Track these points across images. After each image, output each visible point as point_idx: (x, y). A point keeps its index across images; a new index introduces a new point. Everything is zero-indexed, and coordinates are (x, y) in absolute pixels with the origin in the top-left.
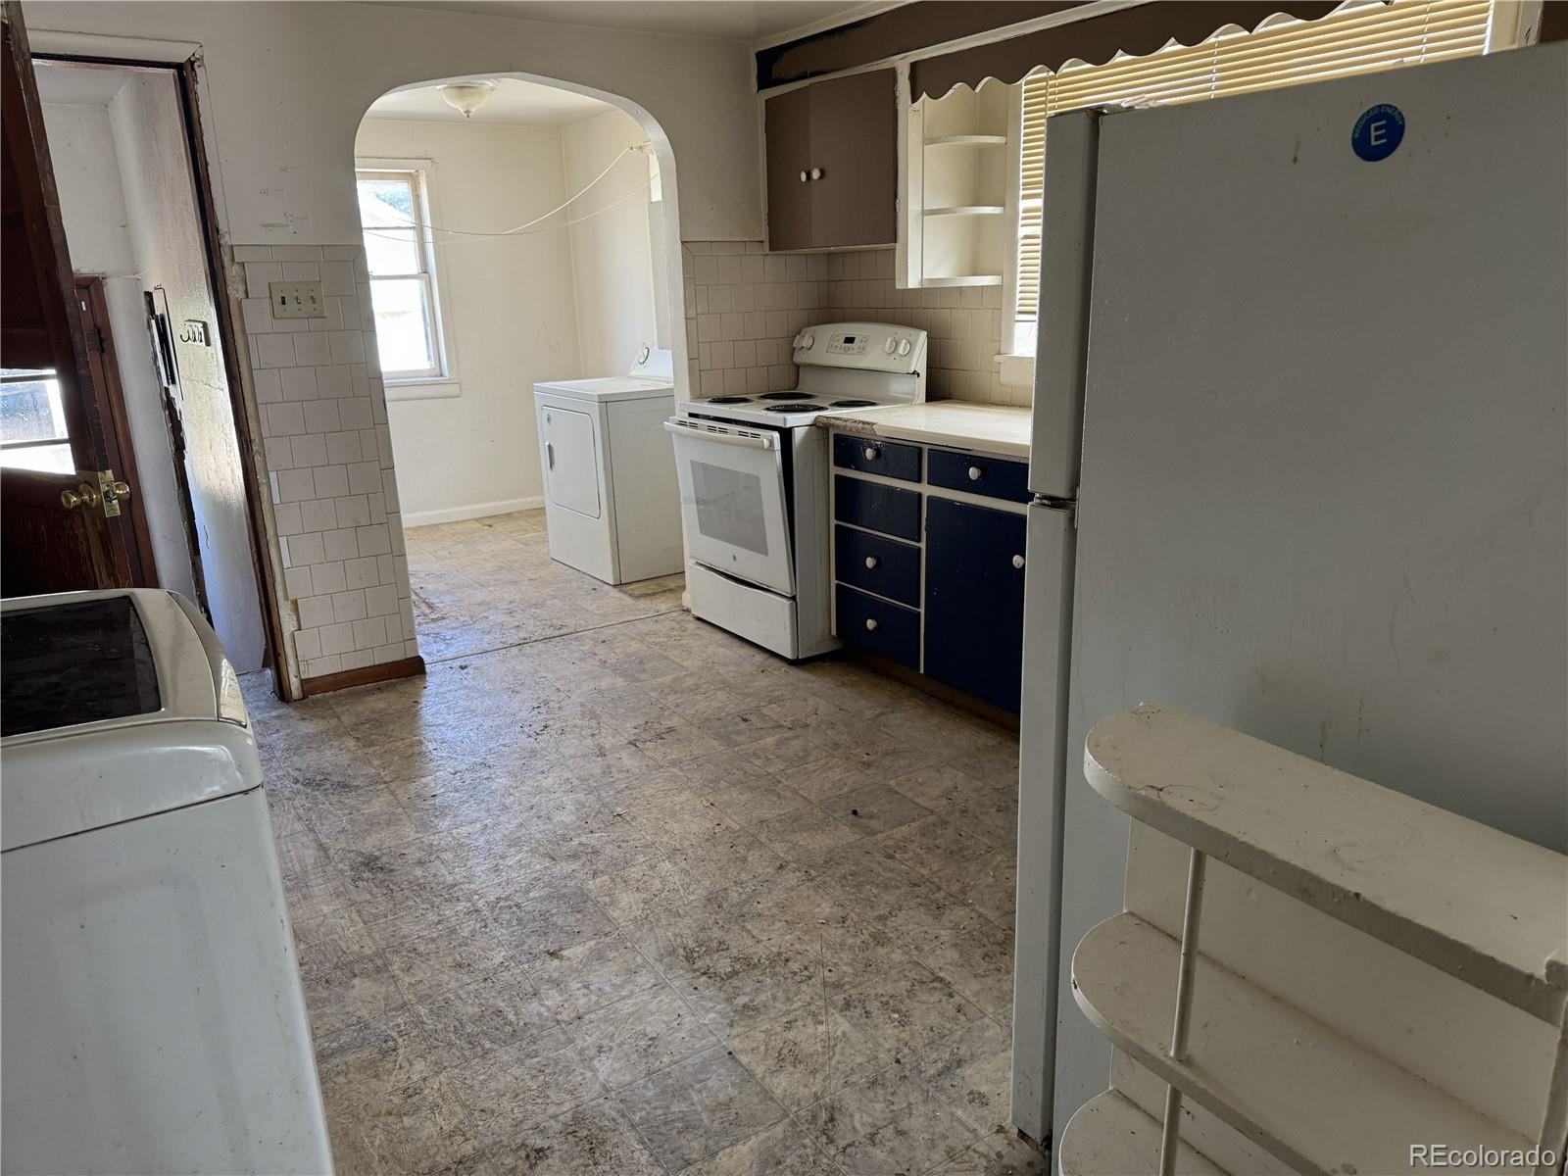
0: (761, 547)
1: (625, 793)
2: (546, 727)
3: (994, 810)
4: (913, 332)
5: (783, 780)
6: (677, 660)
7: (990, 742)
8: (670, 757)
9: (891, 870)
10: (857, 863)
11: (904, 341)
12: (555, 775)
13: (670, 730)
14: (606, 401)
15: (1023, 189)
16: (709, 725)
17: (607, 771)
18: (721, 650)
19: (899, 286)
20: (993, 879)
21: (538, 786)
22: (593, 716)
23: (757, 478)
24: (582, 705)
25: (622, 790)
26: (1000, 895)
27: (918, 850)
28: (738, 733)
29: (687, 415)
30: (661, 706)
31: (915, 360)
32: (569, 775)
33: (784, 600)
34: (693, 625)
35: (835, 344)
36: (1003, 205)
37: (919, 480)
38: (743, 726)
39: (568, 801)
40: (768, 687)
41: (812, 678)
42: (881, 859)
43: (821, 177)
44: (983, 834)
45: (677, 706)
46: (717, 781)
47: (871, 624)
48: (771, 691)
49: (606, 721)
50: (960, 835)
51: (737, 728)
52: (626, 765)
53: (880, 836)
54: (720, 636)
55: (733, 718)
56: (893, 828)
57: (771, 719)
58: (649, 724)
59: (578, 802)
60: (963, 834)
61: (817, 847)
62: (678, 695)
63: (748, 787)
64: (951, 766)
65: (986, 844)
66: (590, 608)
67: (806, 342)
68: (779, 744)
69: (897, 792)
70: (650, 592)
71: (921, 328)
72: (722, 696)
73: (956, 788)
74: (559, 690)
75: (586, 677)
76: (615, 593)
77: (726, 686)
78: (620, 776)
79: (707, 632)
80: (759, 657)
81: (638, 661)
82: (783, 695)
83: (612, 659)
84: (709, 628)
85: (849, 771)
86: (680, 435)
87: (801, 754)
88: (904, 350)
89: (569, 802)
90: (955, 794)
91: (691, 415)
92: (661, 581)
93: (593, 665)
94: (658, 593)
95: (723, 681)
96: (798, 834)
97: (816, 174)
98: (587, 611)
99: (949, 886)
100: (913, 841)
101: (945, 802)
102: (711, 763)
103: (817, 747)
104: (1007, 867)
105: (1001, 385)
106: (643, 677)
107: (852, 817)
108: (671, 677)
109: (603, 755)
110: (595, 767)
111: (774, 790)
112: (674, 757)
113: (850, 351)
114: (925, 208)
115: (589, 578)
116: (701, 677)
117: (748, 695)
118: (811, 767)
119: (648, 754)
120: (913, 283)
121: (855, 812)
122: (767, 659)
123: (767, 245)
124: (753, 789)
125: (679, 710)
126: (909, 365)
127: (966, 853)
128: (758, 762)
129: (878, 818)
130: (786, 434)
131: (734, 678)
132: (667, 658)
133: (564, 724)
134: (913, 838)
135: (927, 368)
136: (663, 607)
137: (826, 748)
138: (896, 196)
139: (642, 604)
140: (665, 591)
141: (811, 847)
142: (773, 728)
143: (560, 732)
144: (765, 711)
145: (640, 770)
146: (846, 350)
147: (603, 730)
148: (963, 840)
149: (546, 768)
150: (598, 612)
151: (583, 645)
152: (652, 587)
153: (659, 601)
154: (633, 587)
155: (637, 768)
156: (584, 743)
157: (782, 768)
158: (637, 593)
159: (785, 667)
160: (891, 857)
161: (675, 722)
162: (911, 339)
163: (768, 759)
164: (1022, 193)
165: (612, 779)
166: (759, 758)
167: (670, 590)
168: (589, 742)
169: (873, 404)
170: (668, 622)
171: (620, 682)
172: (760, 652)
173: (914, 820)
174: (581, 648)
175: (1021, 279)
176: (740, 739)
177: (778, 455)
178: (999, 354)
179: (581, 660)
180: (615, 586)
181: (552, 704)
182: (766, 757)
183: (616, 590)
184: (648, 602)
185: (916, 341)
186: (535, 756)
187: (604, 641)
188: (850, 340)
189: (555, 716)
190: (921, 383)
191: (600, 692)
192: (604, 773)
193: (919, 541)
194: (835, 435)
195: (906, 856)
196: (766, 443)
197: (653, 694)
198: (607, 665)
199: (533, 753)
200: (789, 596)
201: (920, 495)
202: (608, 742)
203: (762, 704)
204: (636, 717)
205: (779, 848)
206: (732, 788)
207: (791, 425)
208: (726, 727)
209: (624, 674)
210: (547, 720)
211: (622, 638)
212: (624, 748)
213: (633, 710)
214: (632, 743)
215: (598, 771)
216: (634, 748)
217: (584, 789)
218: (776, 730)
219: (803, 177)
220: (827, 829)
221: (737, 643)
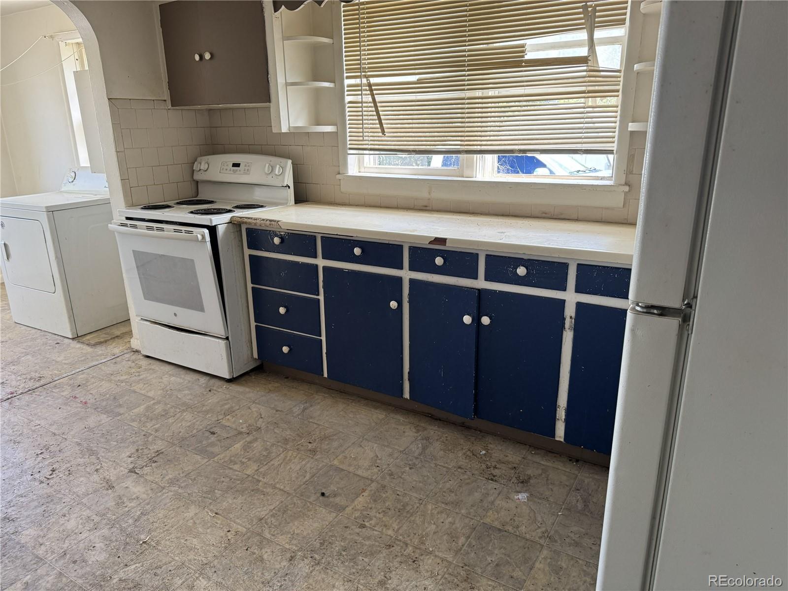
0: (199, 307)
1: (142, 520)
2: (53, 470)
3: (407, 469)
4: (283, 160)
5: (261, 479)
6: (143, 392)
7: (382, 416)
8: (167, 478)
9: (369, 538)
10: (344, 539)
11: (278, 166)
12: (75, 515)
13: (159, 453)
14: (52, 211)
15: (346, 73)
16: (187, 443)
17: (120, 502)
18: (173, 379)
19: (275, 130)
20: (435, 526)
21: (64, 531)
22: (92, 452)
23: (192, 261)
24: (79, 444)
25: (139, 517)
26: (445, 537)
27: (378, 515)
28: (212, 444)
29: (125, 219)
30: (143, 433)
31: (286, 177)
32: (87, 513)
33: (220, 341)
34: (144, 363)
35: (225, 167)
36: (334, 82)
37: (315, 257)
38: (213, 438)
39: (96, 537)
40: (218, 402)
41: (247, 390)
42: (358, 530)
43: (211, 58)
44: (411, 490)
45: (157, 431)
46: (212, 491)
47: (285, 349)
48: (223, 405)
49: (103, 455)
50: (398, 495)
51: (210, 441)
52: (134, 493)
53: (349, 510)
54: (168, 368)
55: (203, 434)
56: (353, 501)
57: (231, 428)
58: (140, 451)
59: (105, 538)
60: (398, 493)
61: (310, 532)
62: (153, 422)
63: (237, 491)
64: (366, 440)
65: (416, 498)
66: (59, 359)
67: (204, 166)
68: (246, 448)
69: (343, 470)
70: (102, 340)
71: (288, 157)
72: (188, 416)
73: (377, 457)
74: (55, 434)
75: (74, 419)
76: (75, 345)
77: (188, 407)
78: (132, 504)
79: (156, 366)
80: (203, 380)
81: (112, 398)
82: (232, 407)
83: (91, 400)
84: (158, 363)
85: (304, 459)
86: (120, 233)
87: (265, 453)
88: (279, 172)
89: (97, 540)
90: (378, 461)
91: (128, 218)
92: (108, 330)
93: (77, 408)
94: (108, 340)
95: (184, 404)
96: (291, 524)
97: (207, 56)
98: (57, 362)
99: (411, 540)
100: (371, 508)
101: (376, 470)
102: (202, 476)
103: (273, 445)
104: (438, 513)
105: (342, 193)
106: (121, 410)
107: (321, 498)
108: (142, 407)
109: (111, 487)
110: (109, 500)
111: (258, 490)
112: (170, 476)
113: (238, 172)
114: (287, 81)
115: (50, 335)
116: (166, 404)
117: (207, 412)
118: (276, 463)
119: (149, 478)
120: (284, 129)
121: (323, 494)
122: (209, 380)
123: (169, 102)
124: (242, 492)
125: (159, 434)
126: (283, 182)
127: (408, 508)
128: (236, 467)
129: (340, 495)
130: (213, 230)
131: (191, 399)
132: (135, 392)
133: (69, 465)
134: (370, 506)
135: (294, 183)
136: (117, 351)
137: (279, 444)
138: (268, 74)
139: (100, 350)
140: (114, 338)
141: (305, 534)
142: (235, 436)
143: (67, 473)
144: (224, 422)
145: (148, 495)
146: (234, 172)
147: (104, 464)
148: (401, 498)
149: (65, 511)
150: (66, 362)
151: (63, 391)
152: (102, 336)
153: (111, 347)
154: (88, 337)
155: (144, 493)
156: (91, 479)
157: (256, 468)
158: (93, 342)
159: (226, 385)
160: (363, 526)
161: (159, 445)
162: (282, 165)
163: (243, 463)
164: (345, 75)
165: (127, 509)
166: (235, 463)
167: (117, 336)
168: (96, 477)
169: (262, 206)
170: (124, 362)
171: (104, 418)
172: (202, 376)
173: (364, 490)
174: (62, 394)
175: (349, 128)
176: (216, 449)
177: (209, 245)
178: (339, 174)
179: (66, 404)
180: (73, 339)
181: (52, 448)
182: (241, 461)
183: (75, 342)
184: (104, 348)
185: (286, 166)
186: (52, 500)
187: (79, 386)
188: (236, 165)
189: (59, 459)
190: (291, 192)
191: (90, 430)
192: (118, 504)
193: (318, 295)
194: (247, 229)
195: (373, 522)
196: (200, 237)
197: (134, 424)
198: (89, 405)
199: (50, 498)
200: (225, 337)
201: (317, 266)
202: (112, 475)
203: (220, 417)
204: (127, 447)
205: (283, 540)
206: (226, 495)
207: (216, 224)
208: (201, 442)
209: (106, 411)
210: (52, 464)
211: (93, 380)
212: (127, 477)
213: (123, 440)
214: (132, 471)
215: (111, 504)
216: (135, 476)
217: (107, 524)
218: (239, 437)
219: (197, 58)
220: (310, 513)
221: (183, 372)
